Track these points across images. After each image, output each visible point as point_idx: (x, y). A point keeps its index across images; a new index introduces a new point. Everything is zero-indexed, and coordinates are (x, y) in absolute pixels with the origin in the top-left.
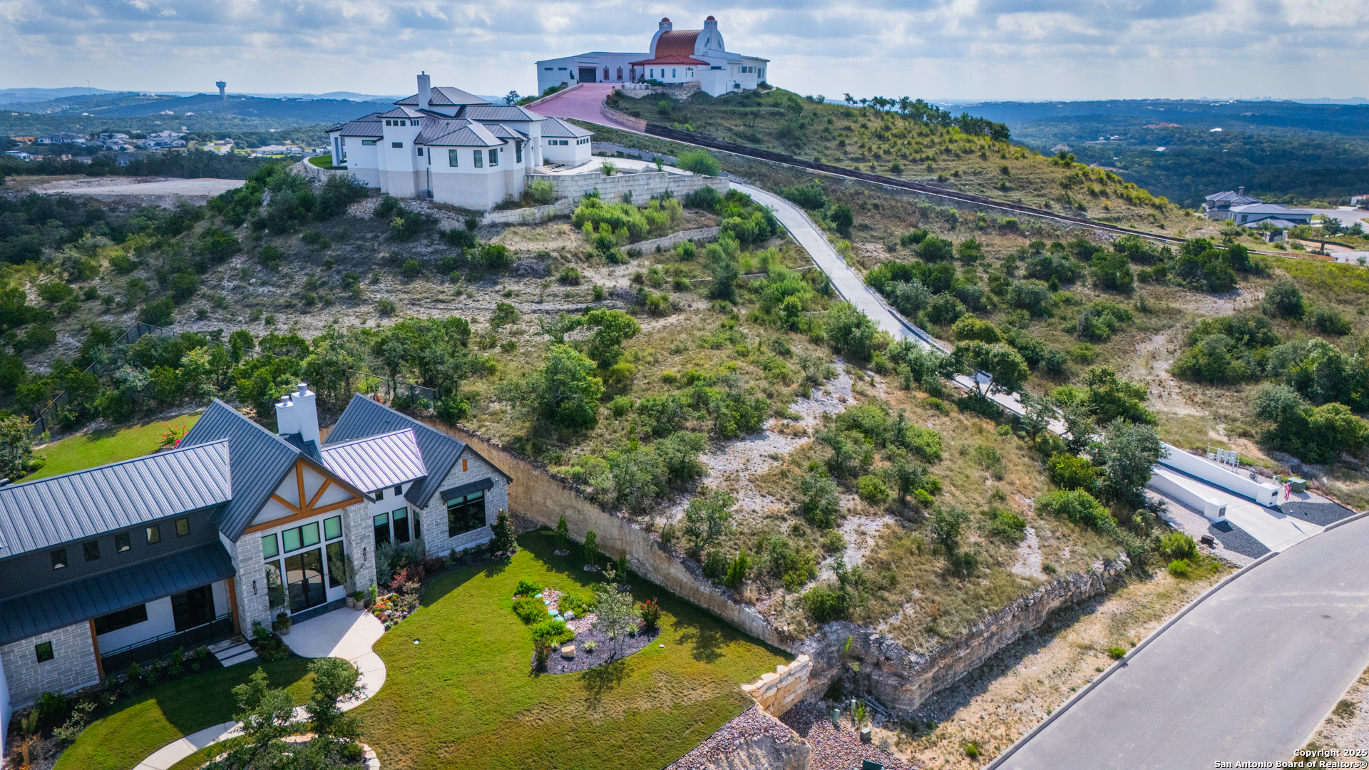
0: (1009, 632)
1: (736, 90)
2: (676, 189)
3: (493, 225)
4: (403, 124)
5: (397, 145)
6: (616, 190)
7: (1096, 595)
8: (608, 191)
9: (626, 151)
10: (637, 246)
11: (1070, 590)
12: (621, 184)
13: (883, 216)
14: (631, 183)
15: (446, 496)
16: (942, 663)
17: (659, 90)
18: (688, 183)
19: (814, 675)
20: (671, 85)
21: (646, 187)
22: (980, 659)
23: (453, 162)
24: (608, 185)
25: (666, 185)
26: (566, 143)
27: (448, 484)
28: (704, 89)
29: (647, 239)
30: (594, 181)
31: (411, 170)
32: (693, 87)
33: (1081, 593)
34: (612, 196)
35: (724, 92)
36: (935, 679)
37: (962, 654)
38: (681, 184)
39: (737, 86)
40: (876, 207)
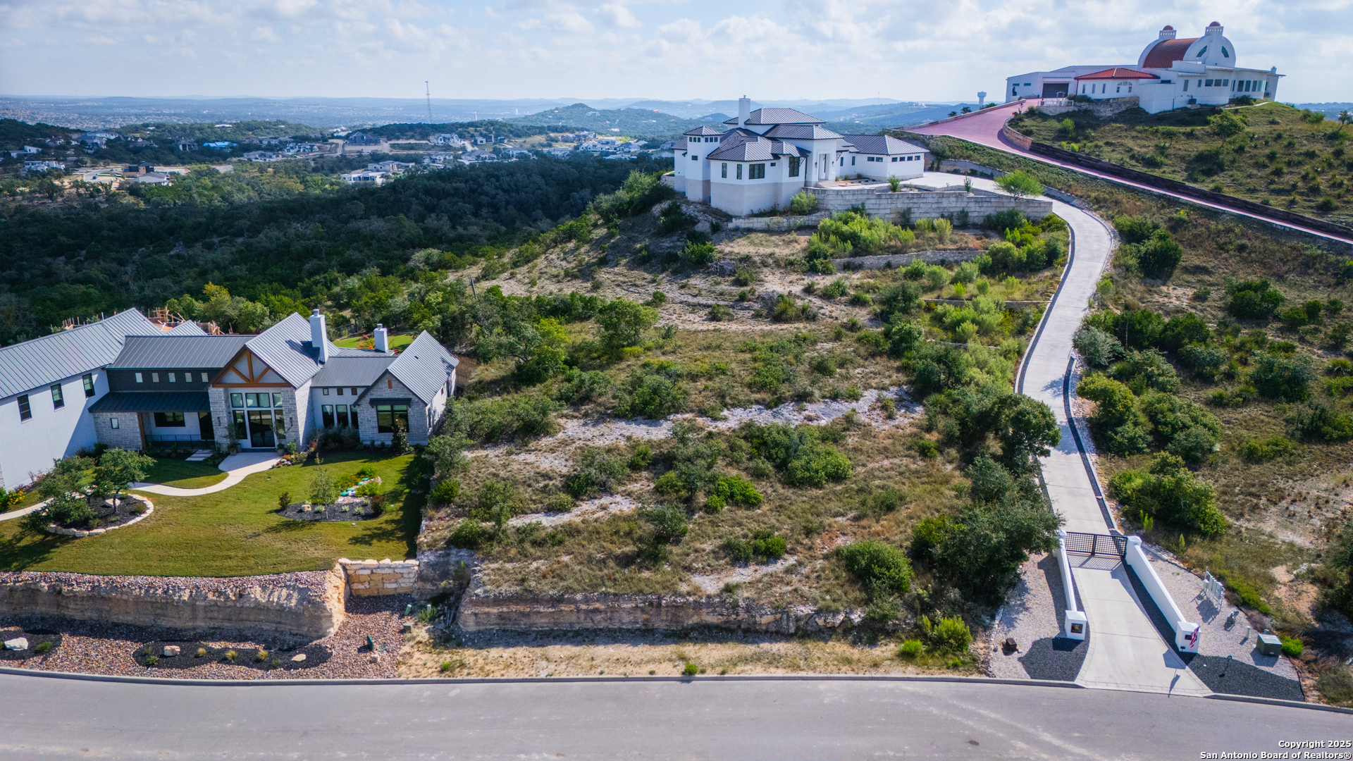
0: (626, 619)
1: (1189, 106)
2: (978, 209)
3: (737, 229)
4: (699, 140)
5: (695, 158)
6: (893, 206)
7: (777, 632)
8: (882, 207)
9: (979, 169)
10: (858, 260)
11: (737, 614)
12: (901, 201)
13: (1245, 260)
14: (915, 200)
15: (374, 402)
16: (514, 608)
17: (1085, 106)
18: (995, 205)
19: (421, 577)
20: (1098, 101)
21: (935, 206)
22: (571, 624)
23: (724, 175)
24: (883, 201)
25: (964, 205)
26: (879, 160)
27: (376, 394)
28: (1141, 106)
29: (875, 255)
30: (865, 197)
31: (701, 179)
32: (1125, 103)
33: (755, 623)
34: (888, 211)
35: (1170, 108)
36: (501, 616)
37: (542, 610)
38: (985, 205)
39: (1192, 101)
40: (1242, 248)
